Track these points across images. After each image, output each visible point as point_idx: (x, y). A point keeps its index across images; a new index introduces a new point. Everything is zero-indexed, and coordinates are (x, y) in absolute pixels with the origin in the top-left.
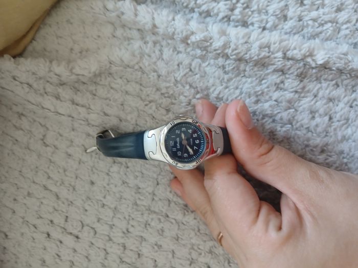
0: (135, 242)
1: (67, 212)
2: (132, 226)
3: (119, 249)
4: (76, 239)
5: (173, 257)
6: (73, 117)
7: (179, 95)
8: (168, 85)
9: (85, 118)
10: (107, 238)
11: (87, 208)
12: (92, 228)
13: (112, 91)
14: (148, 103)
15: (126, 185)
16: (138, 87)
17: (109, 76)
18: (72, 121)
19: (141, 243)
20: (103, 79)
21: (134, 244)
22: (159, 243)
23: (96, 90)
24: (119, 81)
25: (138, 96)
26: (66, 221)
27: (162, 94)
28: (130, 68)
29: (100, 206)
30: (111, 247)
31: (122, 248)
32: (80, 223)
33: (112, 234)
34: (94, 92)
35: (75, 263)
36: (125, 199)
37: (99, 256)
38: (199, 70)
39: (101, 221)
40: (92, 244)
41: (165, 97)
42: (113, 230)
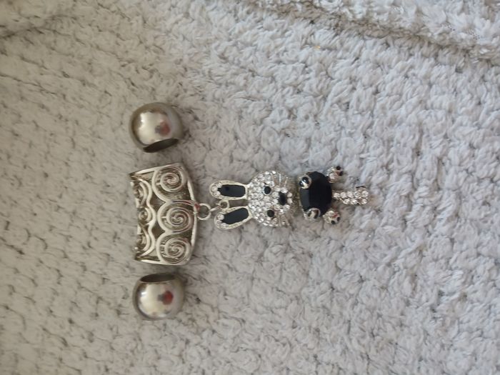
4: (18, 255)
10: (62, 254)
21: (97, 263)
39: (54, 230)
40: (41, 262)
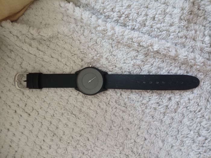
0: (56, 121)
1: (27, 102)
2: (56, 114)
3: (48, 124)
5: (73, 131)
6: (36, 56)
7: (89, 53)
8: (84, 48)
9: (42, 57)
11: (36, 101)
12: (37, 111)
13: (57, 46)
14: (73, 55)
15: (56, 93)
16: (70, 46)
17: (57, 39)
18: (36, 58)
19: (59, 122)
20: (54, 40)
22: (67, 124)
23: (50, 44)
24: (61, 42)
25: (69, 51)
26: (25, 106)
27: (81, 52)
28: (67, 36)
29: (42, 101)
30: (45, 122)
31: (50, 123)
32: (32, 108)
33: (46, 116)
34: (49, 45)
35: (26, 127)
36: (55, 100)
37: (38, 125)
38: (100, 43)
41: (82, 53)
42: (47, 114)
